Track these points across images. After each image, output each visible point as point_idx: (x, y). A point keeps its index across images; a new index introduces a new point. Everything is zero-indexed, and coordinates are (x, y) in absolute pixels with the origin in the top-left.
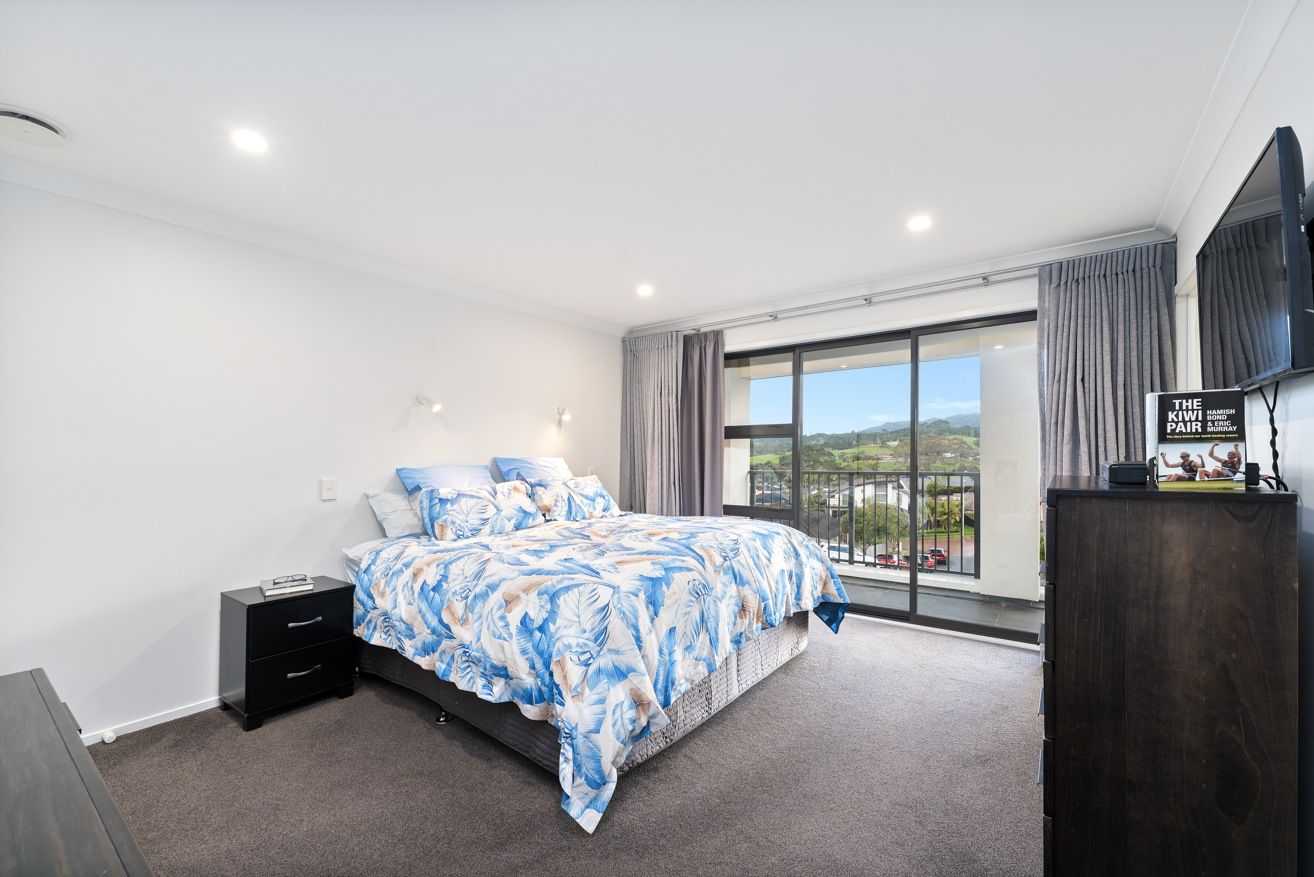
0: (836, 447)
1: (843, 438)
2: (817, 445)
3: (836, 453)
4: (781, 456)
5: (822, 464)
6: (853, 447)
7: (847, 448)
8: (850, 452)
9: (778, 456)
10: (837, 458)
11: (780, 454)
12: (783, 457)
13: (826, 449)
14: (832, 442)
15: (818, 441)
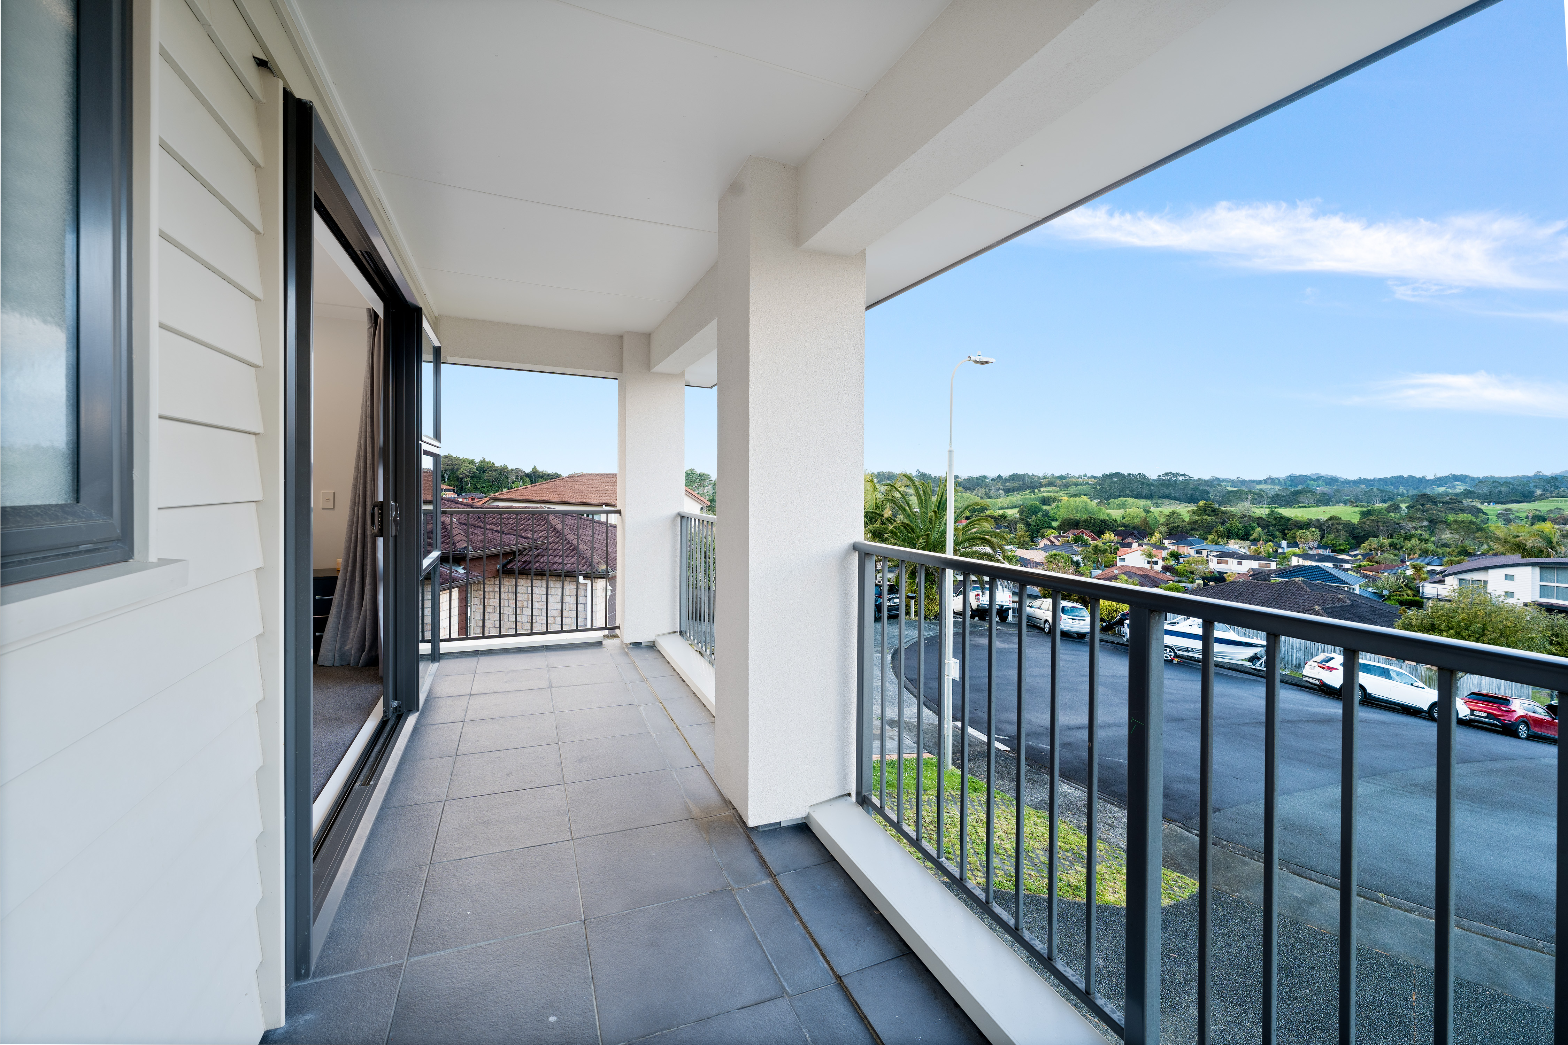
0: (1487, 498)
1: (1510, 483)
2: (1447, 494)
3: (1492, 509)
4: (1365, 509)
5: (1448, 525)
6: (1534, 501)
7: (1518, 502)
8: (1524, 508)
9: (1359, 509)
10: (1493, 518)
11: (1362, 506)
12: (1369, 511)
13: (1467, 502)
14: (1484, 490)
15: (1454, 487)
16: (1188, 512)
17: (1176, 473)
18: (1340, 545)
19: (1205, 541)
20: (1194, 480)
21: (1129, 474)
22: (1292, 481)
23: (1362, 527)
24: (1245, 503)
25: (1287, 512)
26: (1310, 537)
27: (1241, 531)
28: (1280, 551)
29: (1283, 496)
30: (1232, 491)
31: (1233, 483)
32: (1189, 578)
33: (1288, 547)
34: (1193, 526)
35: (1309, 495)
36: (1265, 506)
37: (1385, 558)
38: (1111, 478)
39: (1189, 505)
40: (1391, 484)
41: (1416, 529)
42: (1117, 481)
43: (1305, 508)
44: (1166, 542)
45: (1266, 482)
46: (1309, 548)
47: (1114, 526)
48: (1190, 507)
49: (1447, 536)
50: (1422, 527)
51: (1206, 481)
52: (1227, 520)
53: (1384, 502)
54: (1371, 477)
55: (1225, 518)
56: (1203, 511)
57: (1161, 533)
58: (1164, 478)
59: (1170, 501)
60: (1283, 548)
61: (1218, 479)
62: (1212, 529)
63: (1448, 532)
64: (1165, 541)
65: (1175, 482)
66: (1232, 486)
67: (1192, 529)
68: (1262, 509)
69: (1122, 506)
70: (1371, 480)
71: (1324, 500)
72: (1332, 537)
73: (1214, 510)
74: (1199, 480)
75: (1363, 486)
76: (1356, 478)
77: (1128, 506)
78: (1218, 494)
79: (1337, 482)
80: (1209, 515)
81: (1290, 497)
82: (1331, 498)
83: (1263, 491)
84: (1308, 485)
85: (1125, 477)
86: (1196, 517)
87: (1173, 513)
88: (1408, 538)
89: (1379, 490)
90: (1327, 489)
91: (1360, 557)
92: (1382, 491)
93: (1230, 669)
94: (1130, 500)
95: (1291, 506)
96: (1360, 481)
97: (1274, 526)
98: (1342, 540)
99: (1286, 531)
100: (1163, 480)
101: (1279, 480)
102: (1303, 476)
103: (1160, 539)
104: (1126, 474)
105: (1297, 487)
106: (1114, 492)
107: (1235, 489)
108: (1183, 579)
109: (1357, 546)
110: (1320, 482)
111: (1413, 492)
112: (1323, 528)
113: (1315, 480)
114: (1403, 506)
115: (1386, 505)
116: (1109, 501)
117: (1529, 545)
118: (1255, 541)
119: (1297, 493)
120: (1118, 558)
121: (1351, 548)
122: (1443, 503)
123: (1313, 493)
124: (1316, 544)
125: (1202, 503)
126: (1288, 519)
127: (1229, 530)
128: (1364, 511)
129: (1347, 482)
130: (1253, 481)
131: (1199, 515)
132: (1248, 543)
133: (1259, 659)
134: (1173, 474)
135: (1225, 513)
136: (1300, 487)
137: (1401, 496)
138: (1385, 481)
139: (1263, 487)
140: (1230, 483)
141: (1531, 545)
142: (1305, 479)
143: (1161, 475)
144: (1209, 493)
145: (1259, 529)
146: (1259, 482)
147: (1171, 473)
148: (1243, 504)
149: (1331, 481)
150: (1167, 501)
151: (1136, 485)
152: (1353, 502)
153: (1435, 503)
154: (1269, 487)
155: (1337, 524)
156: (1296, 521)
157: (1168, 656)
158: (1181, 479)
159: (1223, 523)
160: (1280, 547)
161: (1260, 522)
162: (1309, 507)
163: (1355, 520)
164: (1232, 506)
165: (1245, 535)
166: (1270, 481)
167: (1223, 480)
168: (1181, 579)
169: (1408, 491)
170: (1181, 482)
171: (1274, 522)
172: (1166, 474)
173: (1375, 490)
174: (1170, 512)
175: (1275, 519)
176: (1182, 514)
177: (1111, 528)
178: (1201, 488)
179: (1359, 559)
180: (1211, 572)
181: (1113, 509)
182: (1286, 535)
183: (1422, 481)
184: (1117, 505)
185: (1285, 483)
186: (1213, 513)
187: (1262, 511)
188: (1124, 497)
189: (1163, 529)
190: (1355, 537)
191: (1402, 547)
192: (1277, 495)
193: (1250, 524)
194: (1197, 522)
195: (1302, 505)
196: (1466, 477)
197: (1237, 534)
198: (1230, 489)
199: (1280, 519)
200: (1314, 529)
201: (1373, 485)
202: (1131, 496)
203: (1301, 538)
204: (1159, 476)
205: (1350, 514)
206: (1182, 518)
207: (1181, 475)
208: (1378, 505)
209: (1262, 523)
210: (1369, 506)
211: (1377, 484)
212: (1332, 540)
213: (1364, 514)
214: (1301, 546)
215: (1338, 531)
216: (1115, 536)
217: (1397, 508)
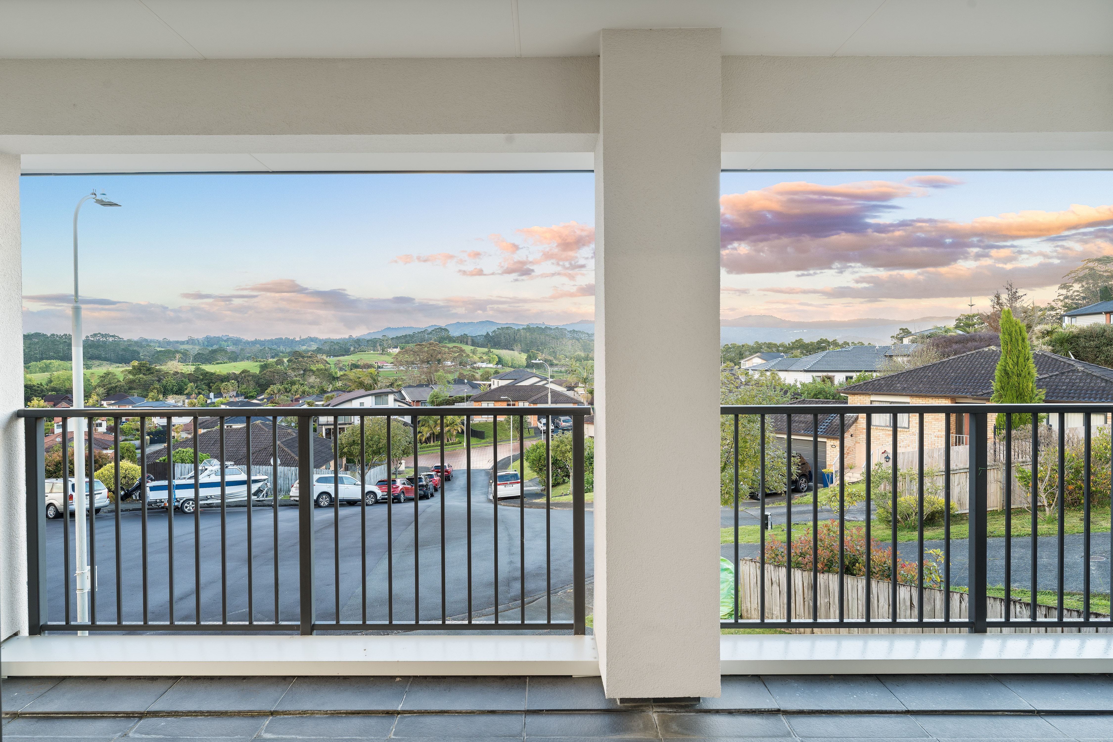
1: (339, 343)
2: (308, 351)
3: (332, 360)
4: (263, 363)
5: (312, 372)
6: (350, 354)
7: (344, 355)
8: (347, 359)
9: (258, 363)
10: (332, 366)
11: (260, 361)
12: (265, 364)
13: (319, 356)
14: (326, 348)
15: (310, 346)
16: (122, 372)
17: (106, 334)
18: (250, 392)
19: (146, 399)
20: (124, 341)
21: (53, 335)
22: (208, 342)
23: (264, 377)
24: (174, 362)
25: (209, 368)
26: (231, 388)
27: (175, 387)
28: (209, 401)
29: (203, 354)
30: (160, 351)
31: (160, 344)
32: (135, 435)
33: (215, 397)
34: (131, 386)
35: (223, 353)
36: (190, 363)
37: (282, 400)
38: (31, 339)
39: (120, 365)
40: (276, 344)
41: (296, 376)
42: (38, 343)
43: (221, 365)
44: (105, 403)
45: (188, 342)
46: (230, 397)
47: (42, 391)
48: (122, 367)
49: (312, 379)
50: (299, 375)
51: (136, 343)
52: (162, 377)
53: (273, 357)
54: (262, 339)
55: (160, 376)
56: (137, 370)
57: (98, 395)
58: (92, 339)
59: (100, 362)
60: (211, 399)
61: (146, 340)
62: (149, 387)
63: (314, 377)
64: (103, 402)
65: (104, 343)
66: (159, 347)
67: (130, 388)
68: (188, 366)
69: (46, 369)
70: (263, 341)
71: (234, 358)
72: (244, 386)
73: (149, 369)
74: (129, 341)
75: (258, 346)
76: (253, 339)
77: (53, 369)
78: (147, 354)
79: (241, 342)
80: (144, 374)
81: (208, 356)
82: (238, 356)
83: (188, 351)
84: (221, 345)
85: (48, 338)
86: (131, 377)
87: (107, 374)
88: (293, 383)
89: (269, 348)
90: (234, 348)
91: (265, 400)
92: (271, 349)
93: (236, 506)
94: (56, 363)
95: (210, 363)
96: (255, 342)
97: (202, 380)
98: (251, 388)
99: (211, 384)
100: (92, 341)
101: (198, 341)
102: (217, 337)
103: (97, 401)
104: (49, 335)
105: (212, 347)
106: (35, 354)
107: (163, 349)
108: (129, 437)
109: (262, 392)
110: (229, 343)
111: (288, 350)
112: (240, 378)
113: (225, 341)
114: (285, 360)
115: (275, 360)
116: (30, 364)
117: (366, 382)
118: (188, 395)
119: (214, 352)
120: (55, 425)
121: (258, 394)
122: (307, 357)
123: (226, 351)
124: (235, 393)
125: (136, 363)
126: (212, 374)
127: (165, 387)
128: (262, 365)
129: (248, 343)
130: (177, 342)
131: (134, 375)
132: (183, 397)
133: (262, 491)
134: (103, 336)
135: (159, 371)
136: (215, 347)
137: (282, 352)
138: (271, 341)
139: (186, 347)
140: (158, 344)
141: (366, 383)
142: (218, 340)
143: (89, 335)
144: (139, 353)
145: (192, 384)
146: (183, 343)
147: (99, 333)
148: (172, 362)
149: (237, 342)
150: (97, 362)
151: (61, 346)
152: (254, 358)
153: (303, 357)
154: (191, 347)
155: (248, 376)
156: (218, 375)
157: (191, 508)
158: (111, 340)
159: (159, 381)
160: (209, 398)
161: (191, 378)
162: (224, 363)
163: (257, 371)
164: (161, 365)
165: (179, 390)
166: (191, 341)
167: (151, 341)
168: (127, 438)
169: (285, 349)
170: (111, 343)
171: (201, 377)
172: (95, 335)
173: (267, 349)
174: (105, 373)
175: (202, 374)
176: (117, 374)
177: (39, 394)
178: (131, 349)
179: (265, 402)
180: (156, 427)
181: (35, 373)
182: (210, 387)
183: (293, 341)
184: (40, 368)
185: (203, 344)
186: (148, 372)
187: (189, 369)
188: (47, 359)
189: (101, 390)
190: (260, 386)
191: (290, 390)
192: (199, 354)
193: (183, 380)
194: (134, 381)
195: (219, 361)
196: (317, 338)
197: (172, 390)
198: (159, 349)
199: (206, 374)
200: (233, 381)
201: (264, 345)
202: (56, 358)
203: (224, 389)
204: (87, 337)
205: (253, 367)
206: (117, 379)
207: (111, 336)
208: (270, 360)
209: (192, 378)
210: (264, 361)
211: (267, 344)
212: (244, 389)
213: (264, 367)
214: (224, 395)
215: (248, 382)
216: (45, 401)
217: (280, 362)
